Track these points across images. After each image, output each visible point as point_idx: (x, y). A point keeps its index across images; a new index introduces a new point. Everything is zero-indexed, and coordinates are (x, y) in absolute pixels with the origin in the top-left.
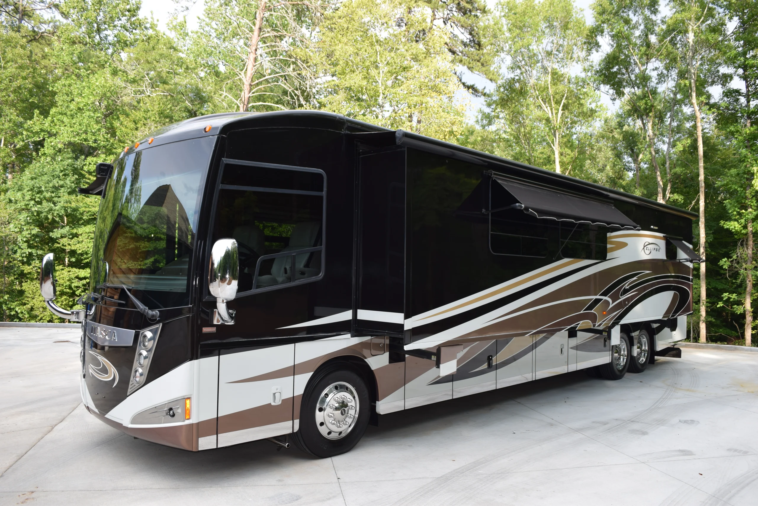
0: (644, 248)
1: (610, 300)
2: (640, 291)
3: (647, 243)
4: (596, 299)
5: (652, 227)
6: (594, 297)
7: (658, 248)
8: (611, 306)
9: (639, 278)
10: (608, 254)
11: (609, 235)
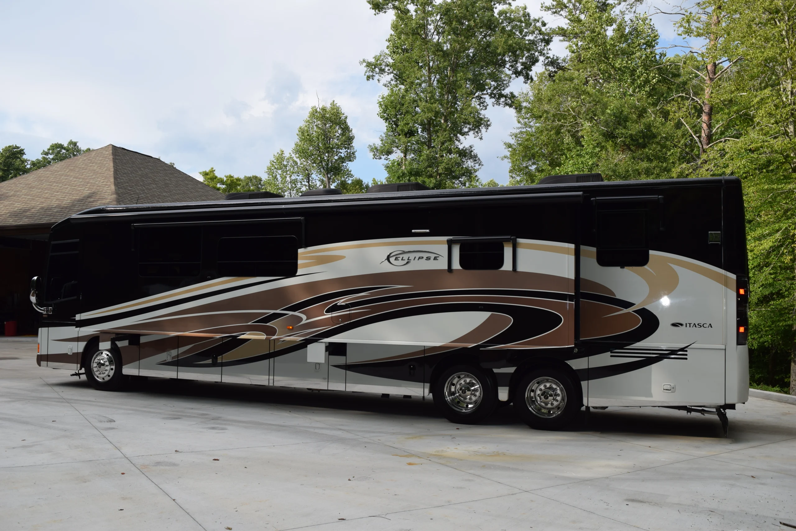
0: (388, 258)
1: (304, 317)
2: (374, 310)
3: (401, 252)
4: (274, 314)
5: (413, 231)
6: (272, 312)
7: (433, 256)
8: (304, 322)
9: (372, 295)
10: (298, 270)
11: (300, 251)
